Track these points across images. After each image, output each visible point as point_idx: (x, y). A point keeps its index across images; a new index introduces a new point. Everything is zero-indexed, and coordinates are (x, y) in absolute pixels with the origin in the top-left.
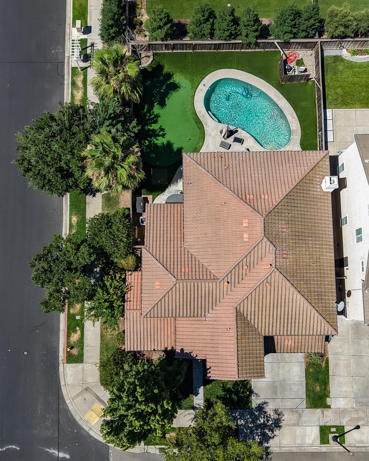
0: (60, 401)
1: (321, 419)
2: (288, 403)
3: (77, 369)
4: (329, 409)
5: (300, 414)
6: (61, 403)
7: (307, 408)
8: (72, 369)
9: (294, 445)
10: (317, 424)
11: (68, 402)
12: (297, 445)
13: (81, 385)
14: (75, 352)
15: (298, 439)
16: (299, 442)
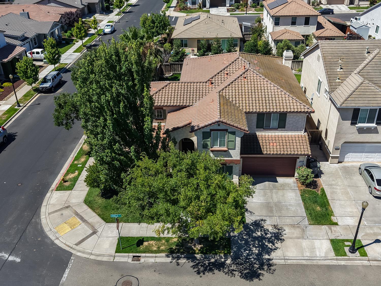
1: (329, 234)
2: (288, 220)
4: (337, 226)
5: (304, 230)
6: (34, 218)
7: (310, 224)
9: (302, 258)
10: (326, 238)
12: (306, 258)
13: (63, 204)
14: (67, 184)
15: (306, 252)
16: (308, 254)
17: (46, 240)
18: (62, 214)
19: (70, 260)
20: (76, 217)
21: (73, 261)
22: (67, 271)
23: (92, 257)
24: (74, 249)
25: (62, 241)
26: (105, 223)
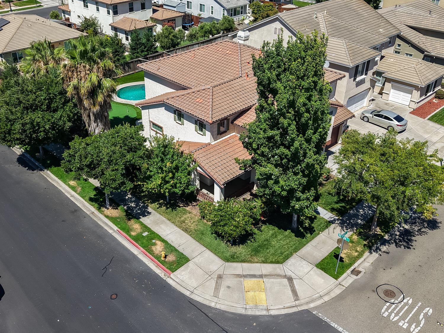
0: (203, 311)
3: (189, 269)
6: (206, 312)
8: (184, 272)
11: (213, 305)
13: (210, 278)
14: (171, 258)
17: (262, 320)
18: (229, 287)
19: (317, 315)
20: (245, 279)
21: (320, 314)
22: (333, 324)
23: (326, 298)
24: (299, 306)
25: (278, 308)
26: (281, 265)
